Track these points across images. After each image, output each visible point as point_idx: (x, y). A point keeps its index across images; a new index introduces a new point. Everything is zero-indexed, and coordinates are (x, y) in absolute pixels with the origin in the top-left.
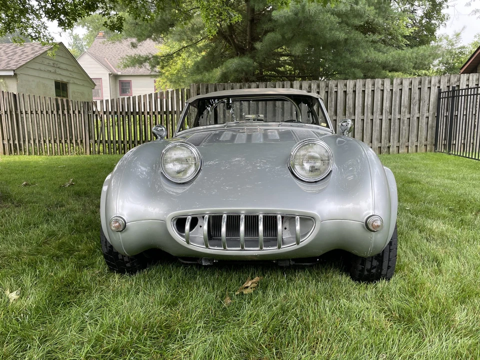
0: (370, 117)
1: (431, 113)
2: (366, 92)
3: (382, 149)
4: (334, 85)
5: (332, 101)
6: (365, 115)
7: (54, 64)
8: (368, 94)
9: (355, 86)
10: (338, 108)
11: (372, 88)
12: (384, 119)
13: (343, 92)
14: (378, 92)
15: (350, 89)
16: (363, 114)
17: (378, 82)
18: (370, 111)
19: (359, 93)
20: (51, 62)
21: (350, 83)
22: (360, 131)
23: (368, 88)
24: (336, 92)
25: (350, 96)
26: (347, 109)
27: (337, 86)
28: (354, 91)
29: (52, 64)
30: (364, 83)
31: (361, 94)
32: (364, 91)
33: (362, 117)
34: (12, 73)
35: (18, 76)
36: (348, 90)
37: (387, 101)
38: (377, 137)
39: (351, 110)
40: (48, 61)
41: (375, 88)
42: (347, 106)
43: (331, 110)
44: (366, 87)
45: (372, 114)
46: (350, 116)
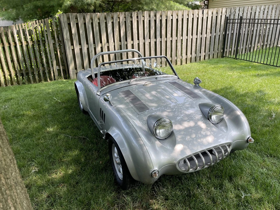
0: (191, 37)
1: (221, 32)
3: (197, 58)
4: (171, 15)
5: (169, 27)
6: (188, 36)
8: (190, 21)
9: (183, 15)
12: (198, 38)
13: (176, 20)
14: (195, 19)
15: (180, 18)
16: (187, 35)
17: (196, 12)
21: (180, 12)
23: (190, 17)
24: (172, 20)
26: (178, 32)
27: (172, 15)
28: (183, 19)
31: (186, 21)
32: (188, 19)
33: (186, 38)
37: (200, 26)
41: (194, 17)
42: (178, 29)
43: (169, 33)
44: (189, 16)
45: (192, 35)
46: (180, 37)
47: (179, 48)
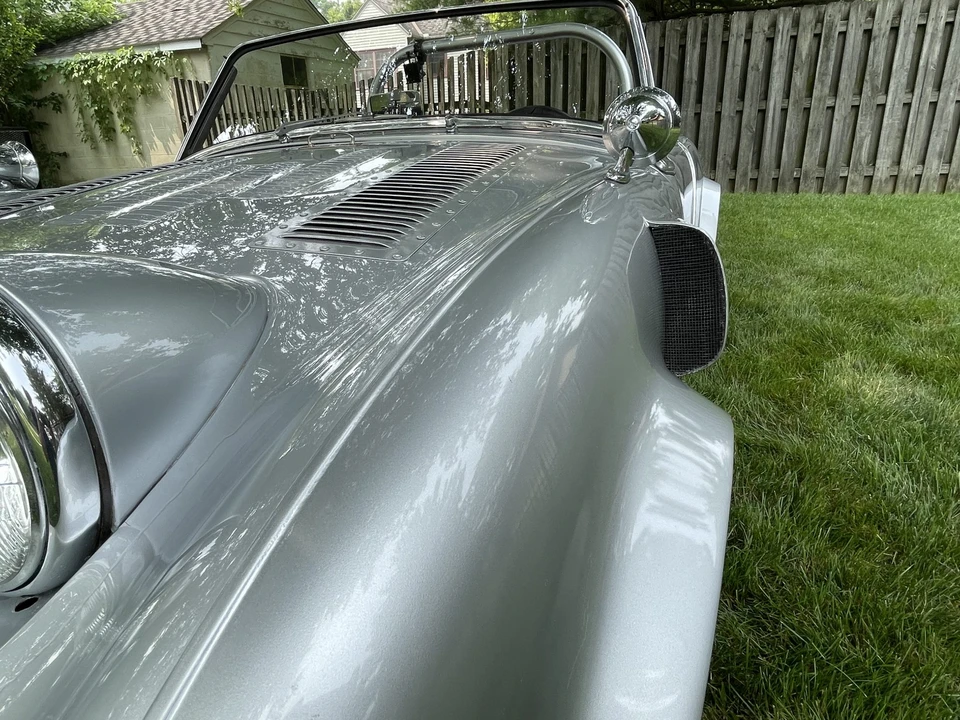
0: (930, 96)
2: (929, 29)
3: (950, 180)
4: (839, 16)
5: (828, 59)
6: (916, 93)
7: (276, 22)
8: (933, 35)
9: (900, 13)
10: (844, 76)
11: (948, 15)
13: (861, 33)
15: (883, 25)
16: (911, 89)
18: (931, 79)
19: (907, 34)
20: (272, 20)
22: (896, 133)
23: (937, 18)
24: (843, 34)
25: (881, 44)
26: (867, 77)
27: (847, 18)
28: (895, 30)
29: (272, 23)
30: (926, 5)
31: (912, 36)
32: (922, 28)
33: (905, 98)
34: (198, 45)
35: (210, 50)
36: (876, 28)
38: (942, 148)
39: (879, 81)
40: (265, 18)
42: (869, 68)
43: (822, 82)
44: (932, 16)
45: (938, 87)
46: (874, 96)
47: (863, 134)
